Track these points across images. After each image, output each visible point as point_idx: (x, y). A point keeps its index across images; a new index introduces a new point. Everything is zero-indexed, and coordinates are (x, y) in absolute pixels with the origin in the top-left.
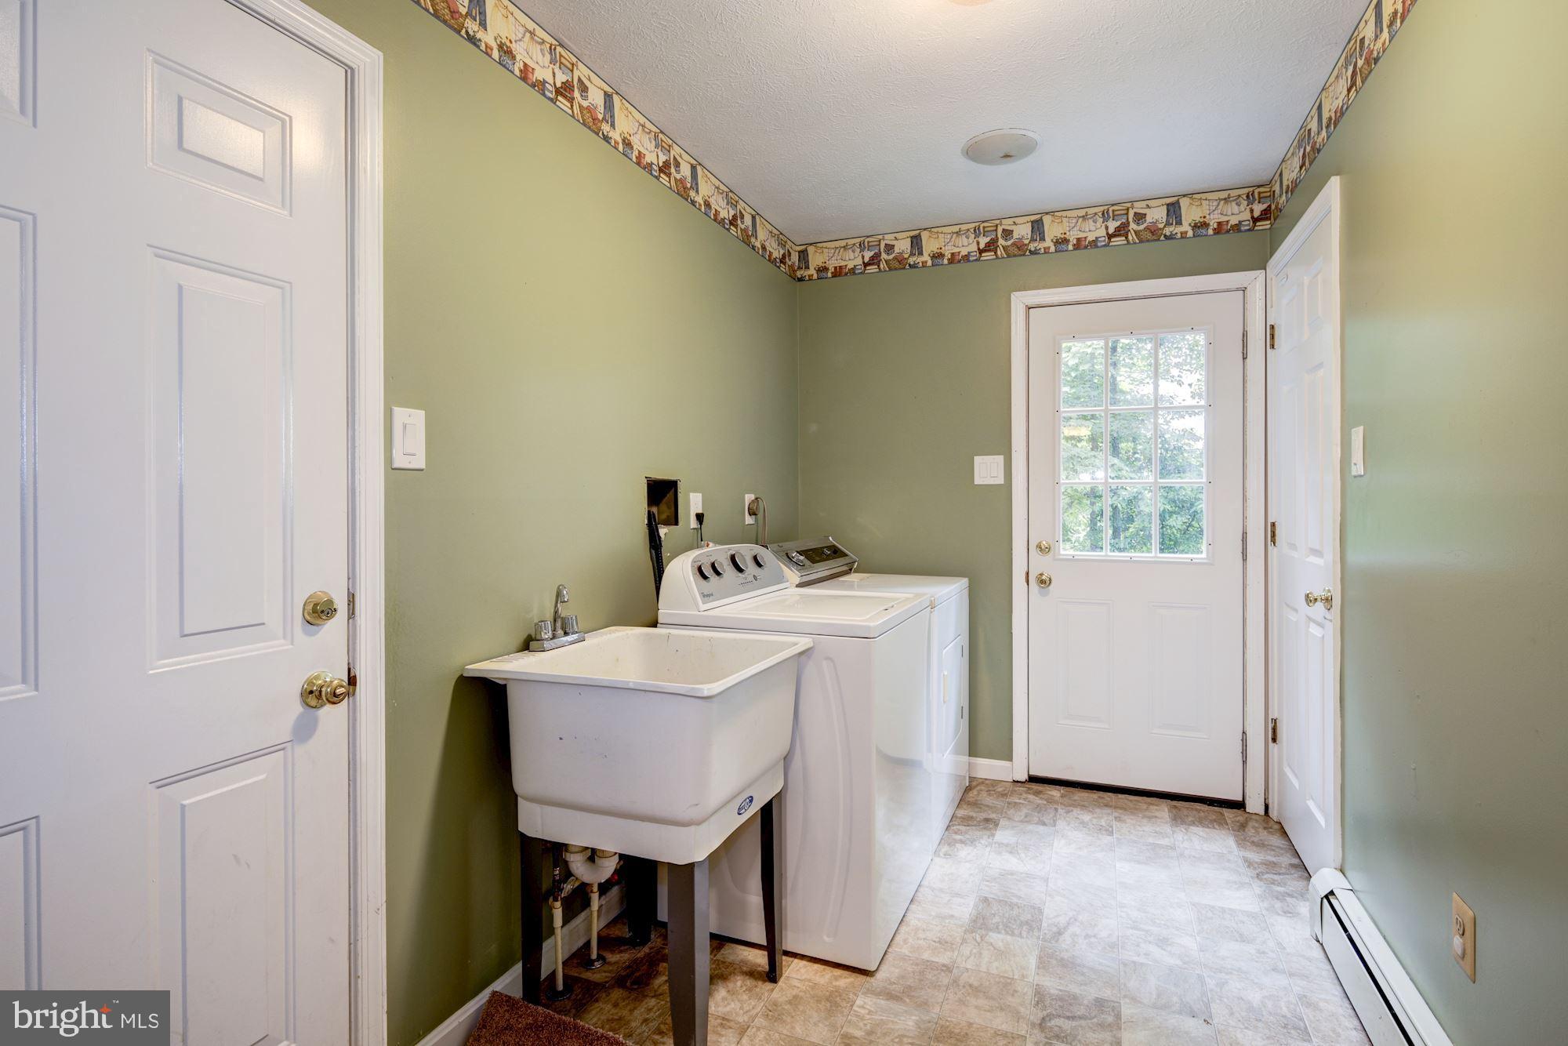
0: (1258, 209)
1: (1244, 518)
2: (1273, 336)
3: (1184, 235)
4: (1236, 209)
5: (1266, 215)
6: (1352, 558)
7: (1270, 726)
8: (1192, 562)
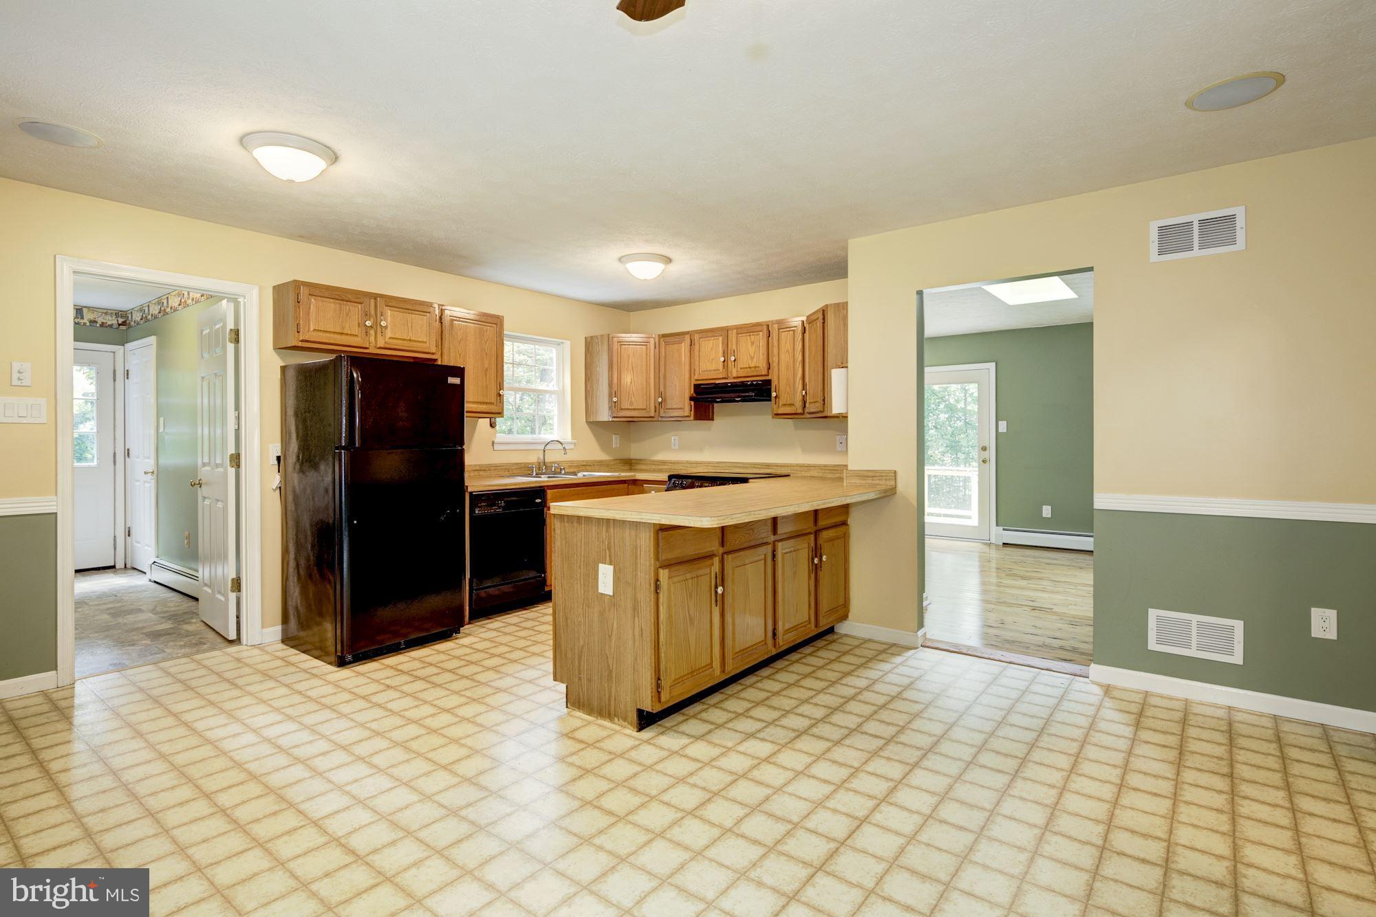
0: (121, 321)
1: (115, 447)
2: (128, 374)
3: (85, 324)
4: (110, 318)
5: (124, 323)
6: (162, 461)
7: (127, 530)
8: (89, 467)
